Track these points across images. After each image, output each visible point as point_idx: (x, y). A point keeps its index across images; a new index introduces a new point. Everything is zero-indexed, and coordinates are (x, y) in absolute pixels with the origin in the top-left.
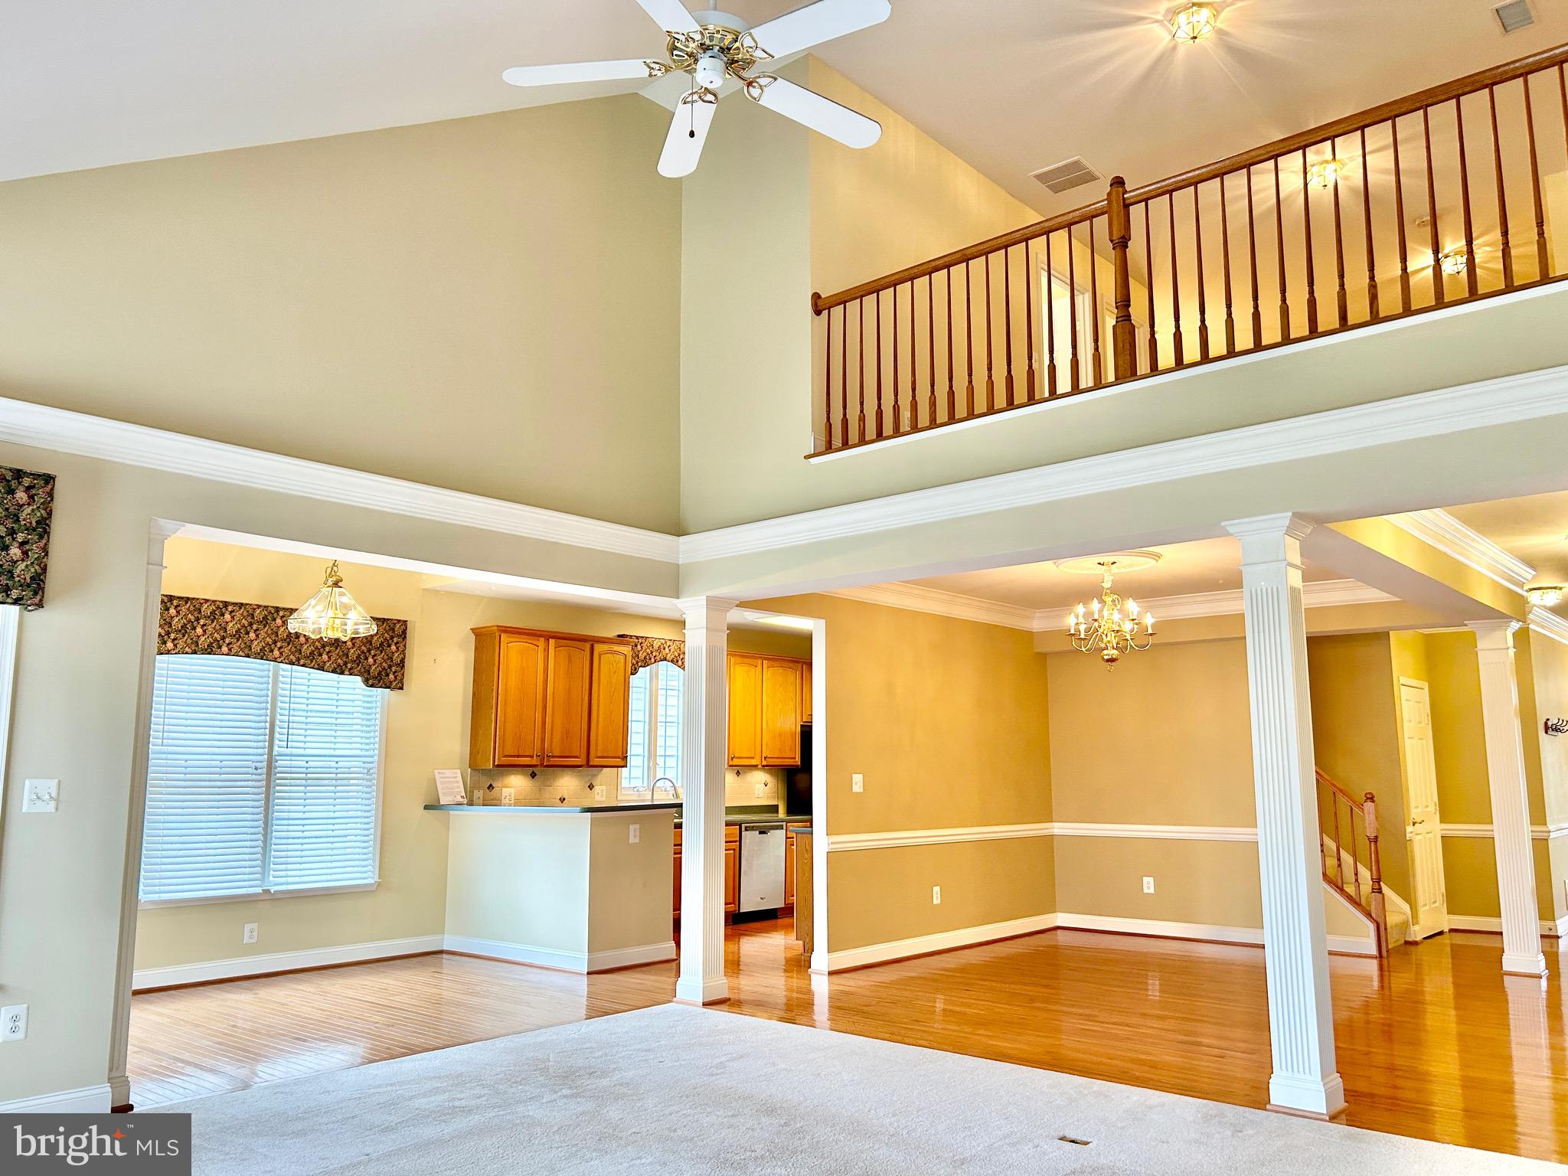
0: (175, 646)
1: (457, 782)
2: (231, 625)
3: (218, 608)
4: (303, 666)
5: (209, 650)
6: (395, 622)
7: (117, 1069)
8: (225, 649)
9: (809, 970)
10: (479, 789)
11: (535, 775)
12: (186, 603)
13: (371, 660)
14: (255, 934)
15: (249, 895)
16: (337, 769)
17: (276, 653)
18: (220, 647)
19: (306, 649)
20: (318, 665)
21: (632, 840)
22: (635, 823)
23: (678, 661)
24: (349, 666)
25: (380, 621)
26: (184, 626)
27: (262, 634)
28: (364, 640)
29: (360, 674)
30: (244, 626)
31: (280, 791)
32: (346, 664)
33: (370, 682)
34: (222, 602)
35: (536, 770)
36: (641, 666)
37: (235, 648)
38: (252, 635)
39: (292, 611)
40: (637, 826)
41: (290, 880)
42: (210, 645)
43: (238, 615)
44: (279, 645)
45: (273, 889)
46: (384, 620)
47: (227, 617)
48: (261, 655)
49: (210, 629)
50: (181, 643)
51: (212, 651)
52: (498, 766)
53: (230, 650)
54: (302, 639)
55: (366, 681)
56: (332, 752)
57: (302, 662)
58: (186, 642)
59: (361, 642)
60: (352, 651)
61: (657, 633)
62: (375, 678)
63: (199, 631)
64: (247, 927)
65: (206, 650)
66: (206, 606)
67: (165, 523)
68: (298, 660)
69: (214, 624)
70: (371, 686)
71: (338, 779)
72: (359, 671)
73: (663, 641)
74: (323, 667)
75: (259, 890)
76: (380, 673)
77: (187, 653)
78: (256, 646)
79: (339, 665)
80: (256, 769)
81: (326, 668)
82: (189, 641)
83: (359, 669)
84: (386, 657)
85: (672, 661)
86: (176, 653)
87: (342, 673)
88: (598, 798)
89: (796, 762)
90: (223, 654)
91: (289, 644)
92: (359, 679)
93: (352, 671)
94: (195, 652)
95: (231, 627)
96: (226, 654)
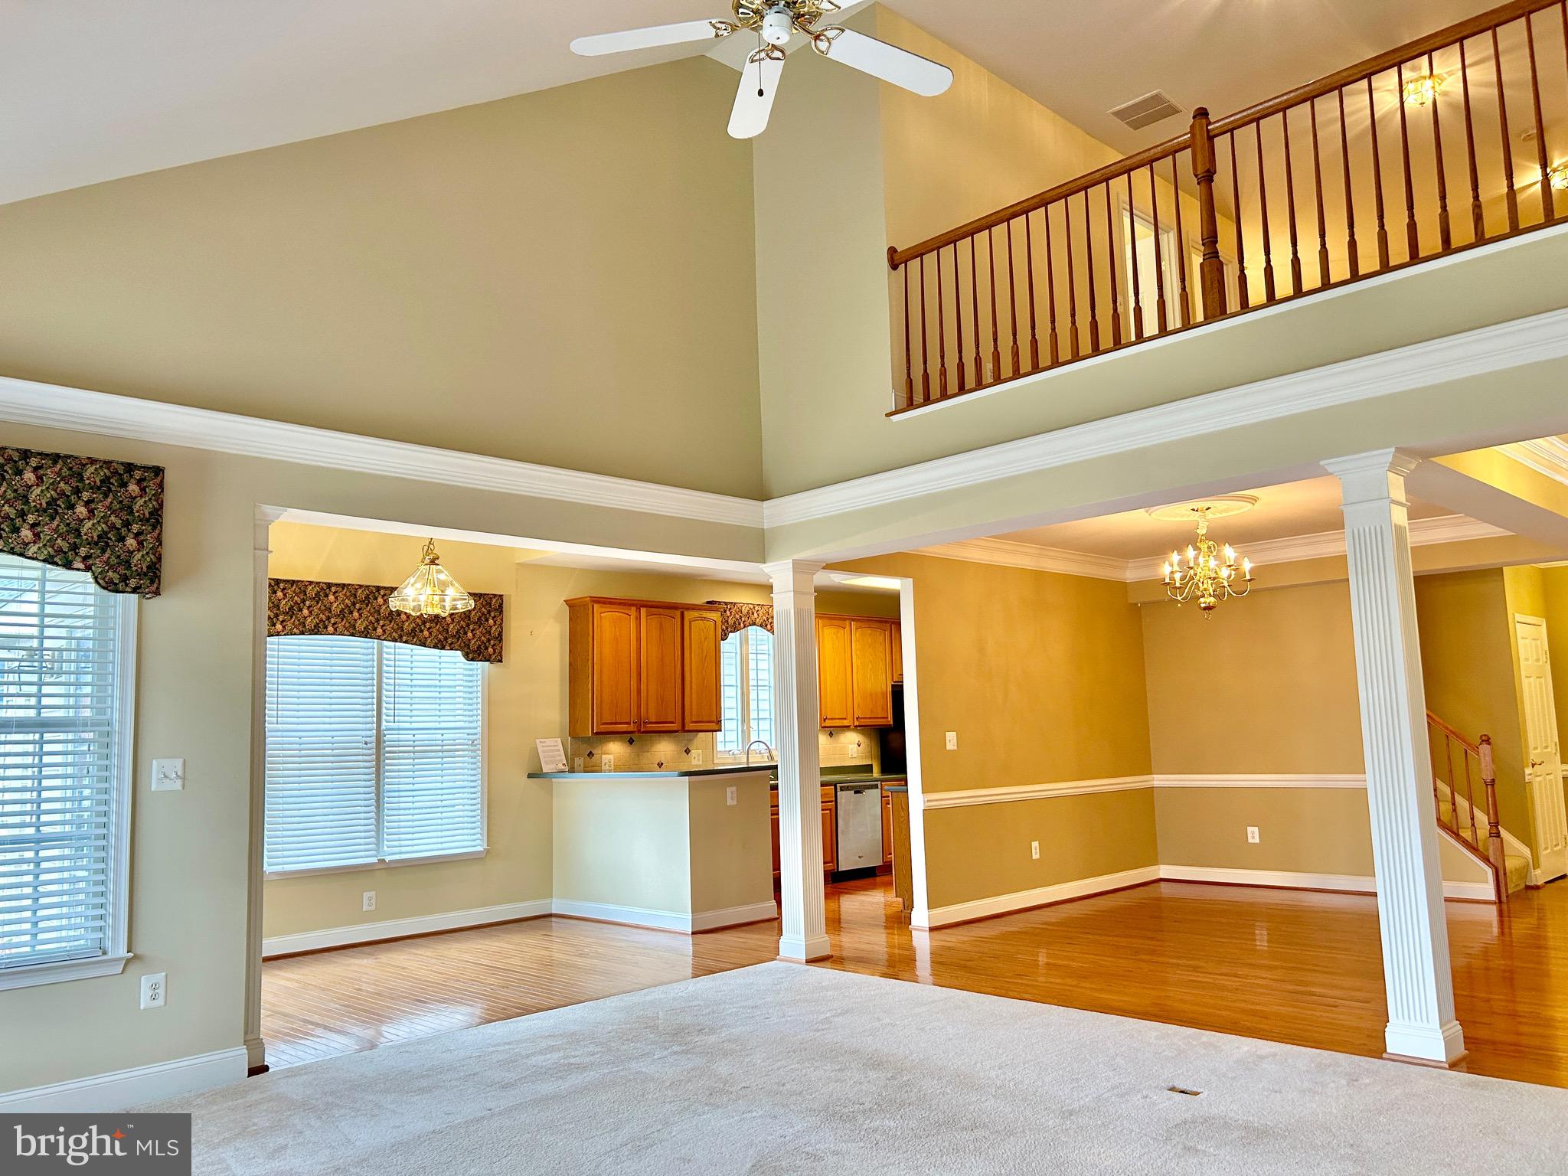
0: (284, 627)
1: (559, 750)
2: (335, 605)
3: (322, 589)
4: (405, 642)
5: (315, 631)
6: (491, 596)
7: (252, 1032)
8: (330, 629)
9: (910, 926)
10: (579, 756)
11: (633, 741)
12: (292, 586)
13: (470, 635)
14: (373, 901)
15: (366, 865)
16: (443, 741)
17: (379, 631)
18: (326, 627)
19: (408, 626)
20: (420, 641)
21: (729, 802)
22: (731, 786)
23: (767, 624)
24: (450, 641)
25: (476, 596)
26: (291, 608)
27: (365, 613)
28: (463, 616)
29: (460, 649)
30: (347, 606)
31: (390, 764)
32: (446, 639)
33: (471, 656)
34: (325, 583)
35: (633, 736)
36: (731, 632)
37: (340, 627)
39: (393, 590)
40: (734, 789)
41: (404, 849)
42: (317, 626)
43: (341, 595)
44: (381, 623)
45: (388, 859)
46: (480, 595)
47: (331, 597)
48: (366, 634)
50: (289, 626)
51: (319, 631)
52: (597, 733)
53: (335, 629)
54: (403, 617)
55: (466, 656)
56: (437, 725)
57: (404, 639)
58: (293, 624)
59: (460, 617)
60: (452, 626)
61: (744, 599)
62: (474, 652)
64: (366, 895)
65: (313, 630)
66: (310, 588)
67: (268, 509)
68: (401, 637)
69: (319, 605)
70: (472, 660)
71: (443, 750)
72: (460, 646)
73: (752, 606)
74: (425, 644)
75: (375, 860)
76: (479, 647)
77: (295, 634)
78: (360, 625)
79: (440, 641)
80: (366, 743)
81: (427, 643)
82: (297, 622)
83: (459, 643)
84: (484, 631)
85: (761, 626)
86: (285, 635)
87: (443, 648)
88: (694, 762)
89: (888, 722)
90: (329, 634)
91: (391, 622)
92: (459, 653)
93: (453, 646)
94: (302, 633)
95: (336, 608)
96: (332, 634)
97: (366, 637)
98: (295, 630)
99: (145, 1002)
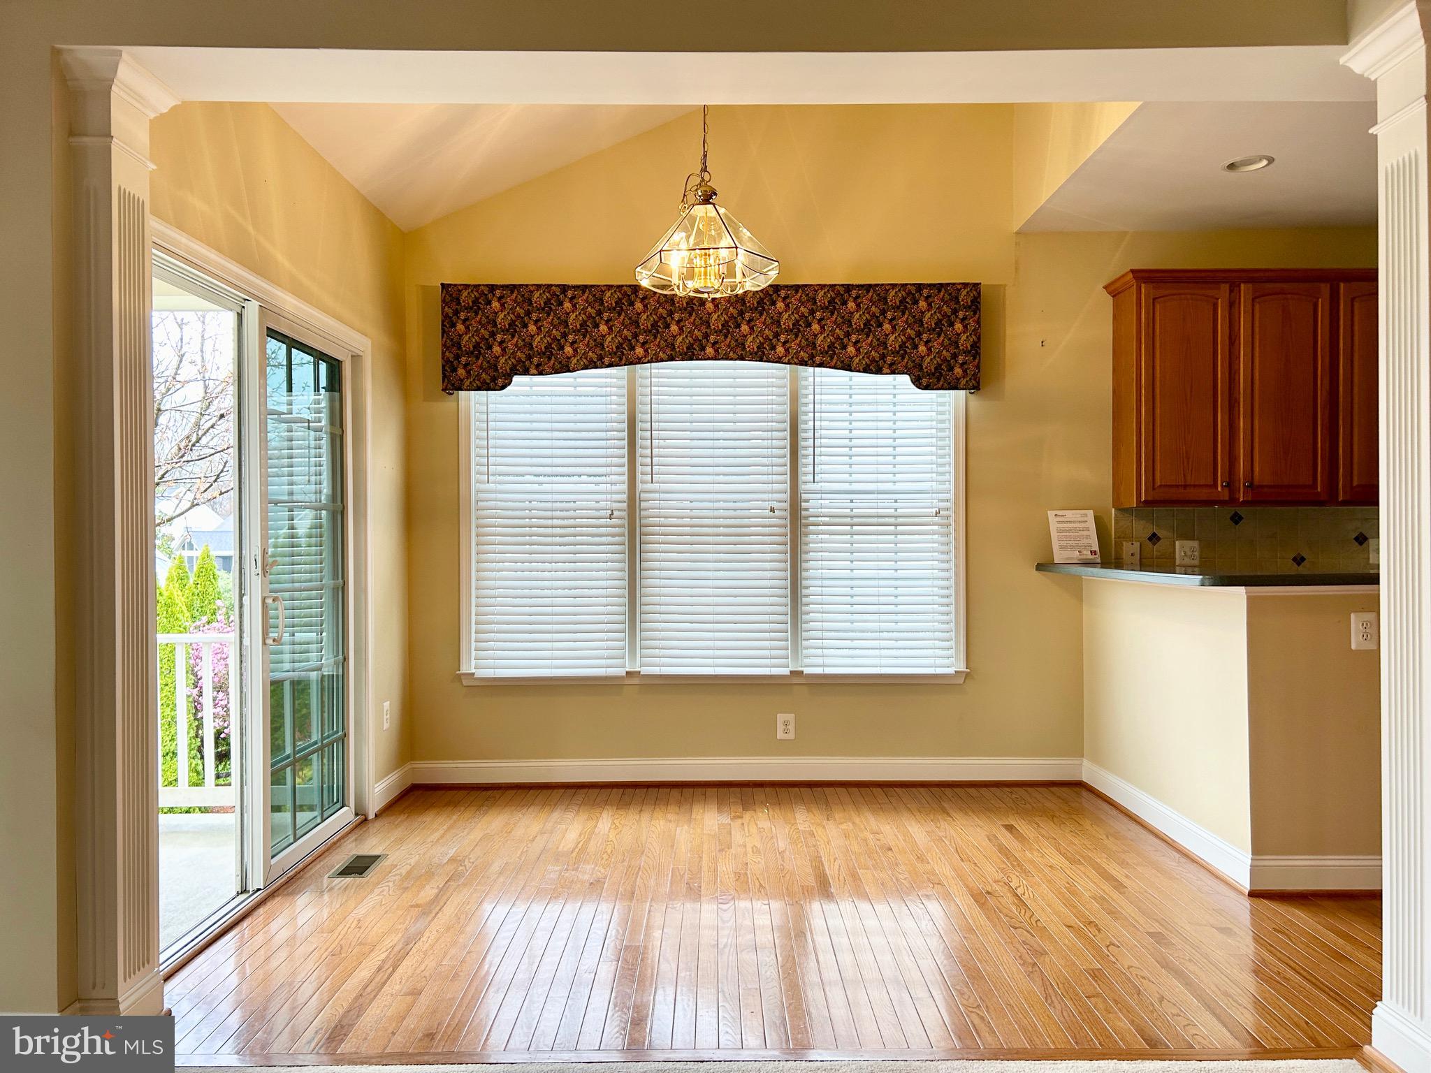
1: (1087, 529)
10: (1131, 539)
11: (1241, 518)
13: (922, 349)
14: (791, 727)
16: (896, 510)
21: (1357, 644)
22: (1362, 610)
24: (889, 359)
29: (907, 371)
30: (732, 317)
31: (814, 541)
32: (883, 357)
33: (924, 382)
37: (723, 347)
38: (745, 328)
40: (1370, 616)
45: (807, 671)
48: (761, 355)
49: (688, 325)
51: (695, 355)
52: (1147, 502)
53: (716, 351)
55: (918, 383)
60: (893, 337)
63: (674, 328)
64: (781, 718)
70: (926, 388)
71: (896, 522)
72: (906, 367)
75: (786, 671)
80: (774, 511)
82: (663, 344)
87: (879, 371)
93: (894, 367)
94: (672, 359)
96: (712, 359)
98: (661, 354)
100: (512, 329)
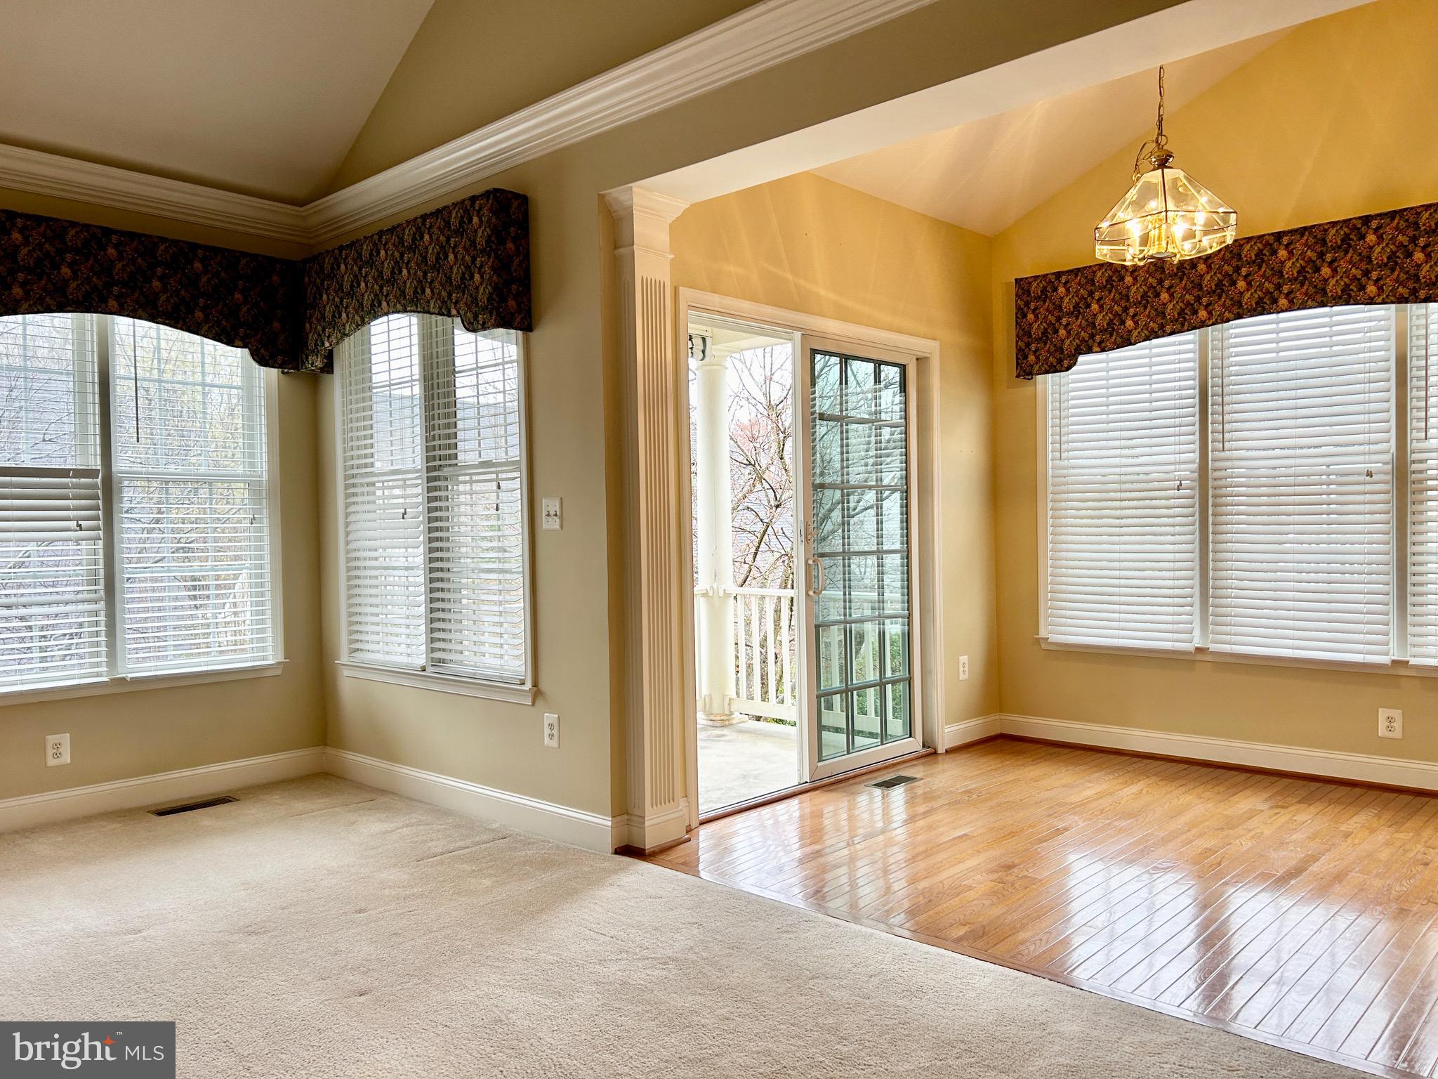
0: (1210, 313)
3: (1268, 244)
8: (1283, 302)
18: (1275, 301)
26: (1219, 284)
27: (1343, 265)
30: (1310, 261)
38: (1326, 271)
42: (1260, 301)
45: (1411, 661)
47: (1283, 253)
48: (1346, 298)
49: (1257, 278)
50: (1217, 309)
53: (1291, 302)
63: (1241, 284)
64: (1381, 713)
78: (1335, 287)
82: (1229, 303)
94: (1239, 317)
95: (1290, 268)
96: (1286, 310)
97: (1347, 304)
98: (1226, 314)
99: (547, 739)
100: (1076, 312)
